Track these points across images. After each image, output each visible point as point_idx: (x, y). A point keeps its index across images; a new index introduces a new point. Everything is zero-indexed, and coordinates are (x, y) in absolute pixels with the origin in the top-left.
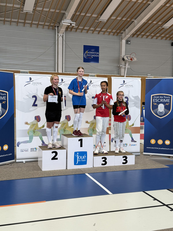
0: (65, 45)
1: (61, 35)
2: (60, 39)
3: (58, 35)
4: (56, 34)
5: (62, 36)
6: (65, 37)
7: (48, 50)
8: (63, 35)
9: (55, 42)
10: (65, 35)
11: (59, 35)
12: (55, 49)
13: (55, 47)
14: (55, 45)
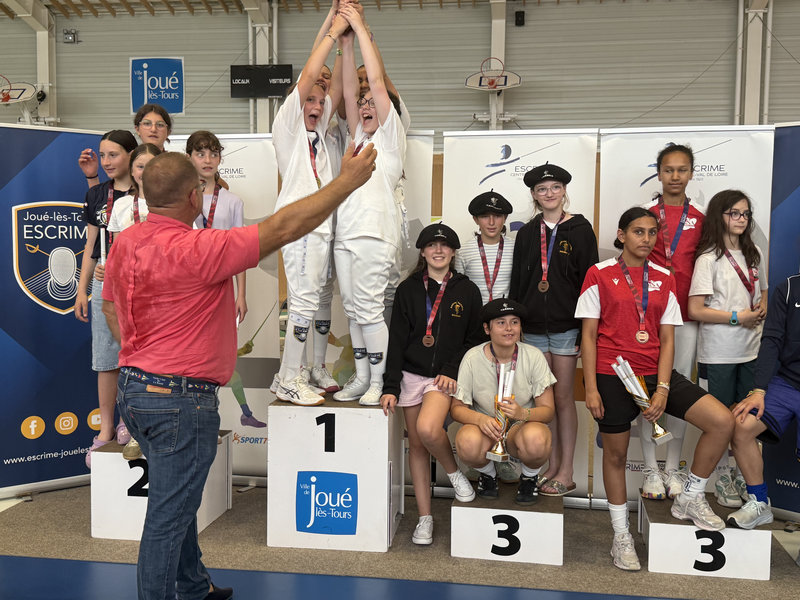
0: (772, 47)
1: (756, 14)
2: (755, 27)
3: (746, 15)
4: (737, 13)
5: (761, 15)
6: (774, 19)
7: (706, 74)
8: (765, 14)
9: (736, 42)
10: (773, 13)
11: (751, 16)
12: (735, 65)
13: (735, 59)
14: (735, 53)
